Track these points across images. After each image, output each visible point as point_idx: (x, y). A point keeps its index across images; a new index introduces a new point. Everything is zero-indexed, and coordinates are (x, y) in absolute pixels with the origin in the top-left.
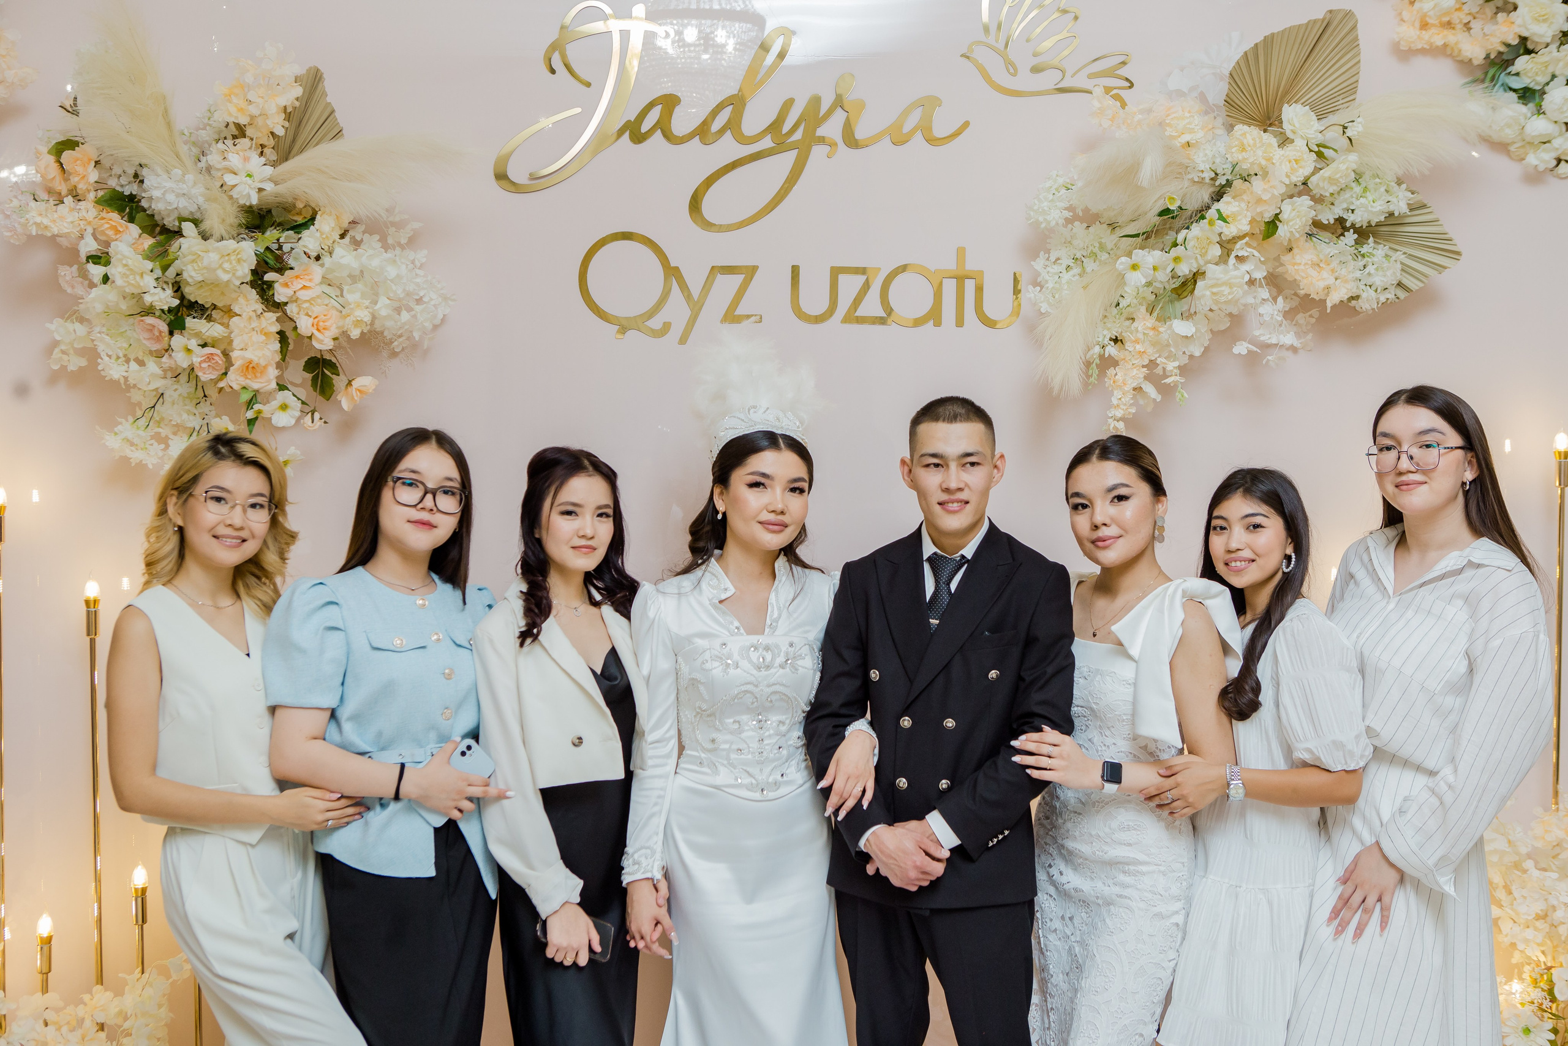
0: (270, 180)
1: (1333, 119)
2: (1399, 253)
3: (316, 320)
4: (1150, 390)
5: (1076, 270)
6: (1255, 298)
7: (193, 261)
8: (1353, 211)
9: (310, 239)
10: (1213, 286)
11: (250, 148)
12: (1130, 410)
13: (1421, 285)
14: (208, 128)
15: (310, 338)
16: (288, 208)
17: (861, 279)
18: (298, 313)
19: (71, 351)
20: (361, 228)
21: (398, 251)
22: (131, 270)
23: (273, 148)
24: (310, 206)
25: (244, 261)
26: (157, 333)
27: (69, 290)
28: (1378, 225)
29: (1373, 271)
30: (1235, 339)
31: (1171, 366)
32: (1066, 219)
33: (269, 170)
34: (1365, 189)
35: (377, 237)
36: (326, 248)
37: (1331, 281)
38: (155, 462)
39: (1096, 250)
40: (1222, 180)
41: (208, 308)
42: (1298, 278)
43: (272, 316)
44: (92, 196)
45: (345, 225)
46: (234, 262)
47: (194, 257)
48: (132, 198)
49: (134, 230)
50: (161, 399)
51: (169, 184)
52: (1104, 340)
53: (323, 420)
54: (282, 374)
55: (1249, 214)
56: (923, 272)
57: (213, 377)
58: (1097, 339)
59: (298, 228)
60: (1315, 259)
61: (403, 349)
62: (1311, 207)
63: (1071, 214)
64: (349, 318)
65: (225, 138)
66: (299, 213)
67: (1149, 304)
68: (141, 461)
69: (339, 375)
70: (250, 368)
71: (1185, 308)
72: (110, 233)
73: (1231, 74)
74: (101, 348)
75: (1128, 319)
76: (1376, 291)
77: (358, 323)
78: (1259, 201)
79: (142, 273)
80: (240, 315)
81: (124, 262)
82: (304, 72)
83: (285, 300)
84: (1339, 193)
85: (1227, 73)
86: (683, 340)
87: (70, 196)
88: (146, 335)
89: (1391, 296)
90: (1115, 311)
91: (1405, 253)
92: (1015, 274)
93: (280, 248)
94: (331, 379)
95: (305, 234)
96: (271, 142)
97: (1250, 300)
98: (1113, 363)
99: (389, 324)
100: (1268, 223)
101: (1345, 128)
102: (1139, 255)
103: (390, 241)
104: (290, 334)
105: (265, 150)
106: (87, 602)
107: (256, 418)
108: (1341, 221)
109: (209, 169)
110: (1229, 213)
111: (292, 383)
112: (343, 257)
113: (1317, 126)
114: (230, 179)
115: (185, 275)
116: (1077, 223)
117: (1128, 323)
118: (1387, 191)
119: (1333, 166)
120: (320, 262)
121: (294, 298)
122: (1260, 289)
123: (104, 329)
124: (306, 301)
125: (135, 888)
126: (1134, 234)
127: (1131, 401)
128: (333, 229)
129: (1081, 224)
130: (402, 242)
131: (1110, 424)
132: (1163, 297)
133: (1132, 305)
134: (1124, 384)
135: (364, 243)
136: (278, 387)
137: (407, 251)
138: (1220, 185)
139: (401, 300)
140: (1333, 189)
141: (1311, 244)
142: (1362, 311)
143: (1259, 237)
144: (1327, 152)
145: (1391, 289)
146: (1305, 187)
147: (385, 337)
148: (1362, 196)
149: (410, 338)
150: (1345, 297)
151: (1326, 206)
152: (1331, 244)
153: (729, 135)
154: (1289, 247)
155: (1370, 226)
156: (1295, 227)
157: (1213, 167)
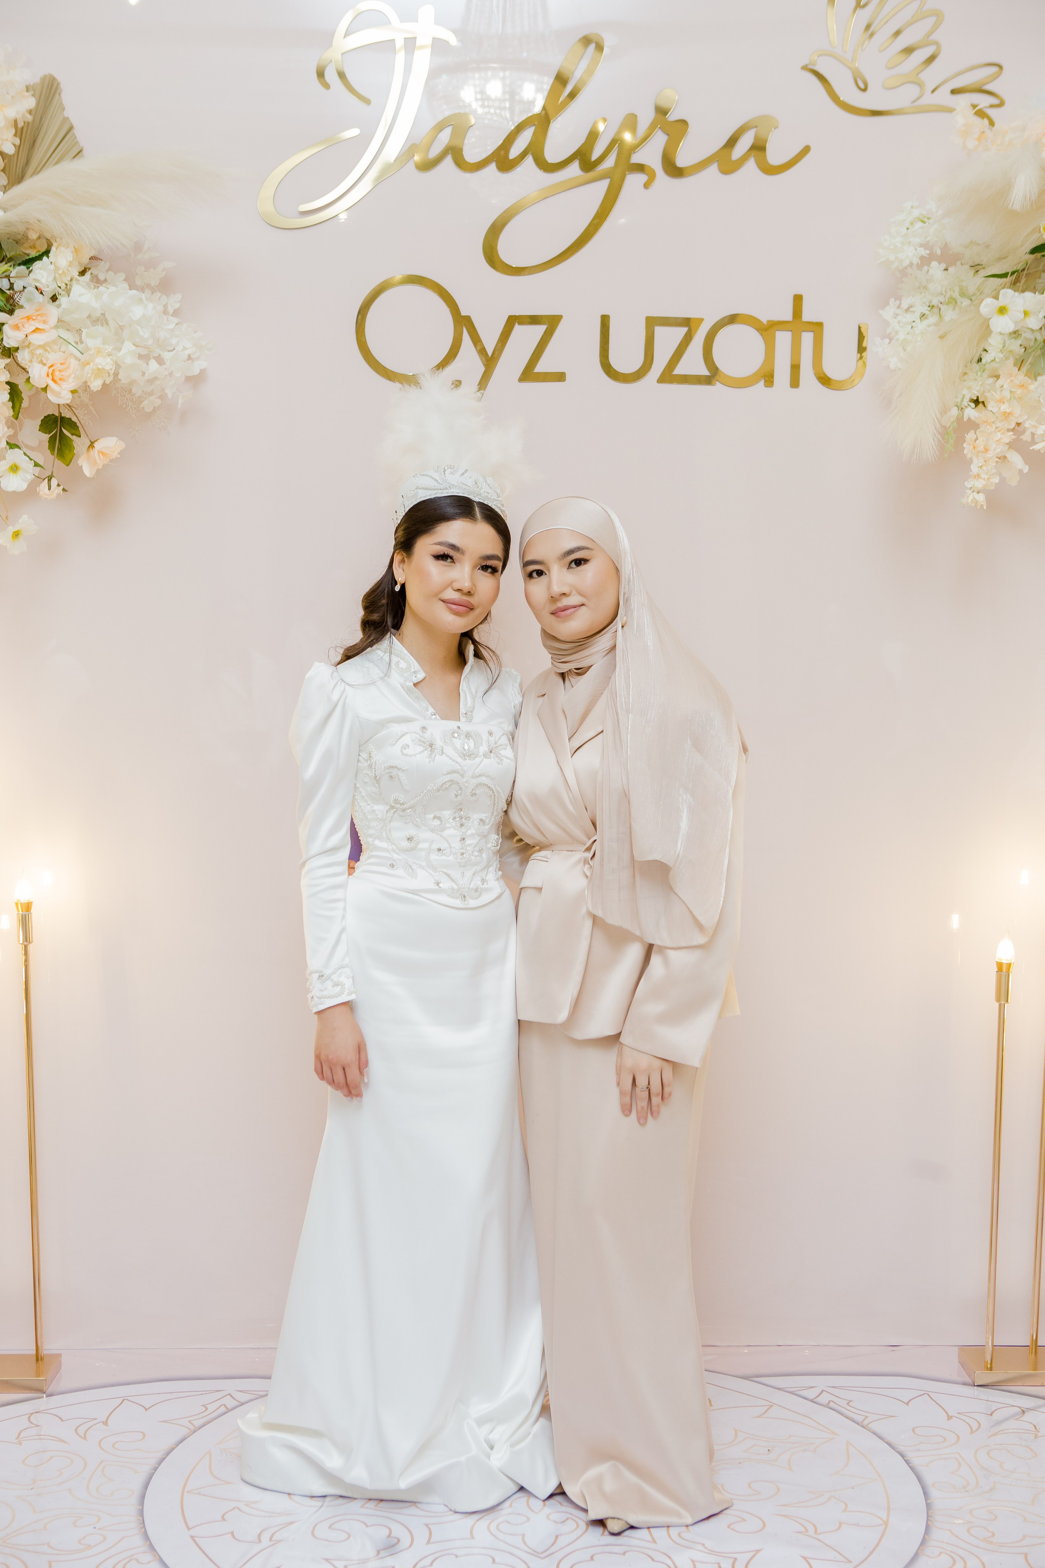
3: (51, 369)
4: (1017, 460)
5: (932, 319)
9: (43, 273)
12: (992, 480)
15: (45, 389)
16: (19, 238)
17: (683, 330)
18: (31, 361)
20: (104, 265)
21: (147, 292)
23: (3, 170)
24: (44, 237)
31: (1041, 430)
32: (922, 258)
35: (123, 277)
36: (63, 286)
39: (956, 295)
45: (85, 260)
52: (962, 400)
53: (61, 487)
54: (15, 434)
56: (754, 323)
58: (955, 400)
59: (28, 262)
61: (154, 410)
63: (928, 252)
64: (87, 368)
66: (33, 247)
67: (1017, 359)
69: (80, 436)
75: (991, 376)
77: (99, 372)
82: (37, 80)
83: (15, 345)
90: (976, 367)
92: (860, 328)
93: (11, 287)
94: (71, 440)
95: (37, 265)
96: (1, 163)
98: (973, 425)
99: (134, 377)
102: (1008, 296)
103: (139, 282)
104: (22, 387)
111: (27, 446)
112: (81, 295)
116: (934, 264)
117: (991, 380)
120: (57, 302)
121: (26, 343)
124: (40, 347)
126: (1003, 272)
127: (994, 471)
128: (71, 264)
129: (939, 264)
130: (153, 285)
131: (968, 496)
132: (1034, 351)
133: (997, 360)
134: (986, 450)
135: (105, 280)
136: (8, 447)
137: (158, 294)
139: (149, 347)
147: (134, 394)
149: (163, 396)
153: (529, 163)
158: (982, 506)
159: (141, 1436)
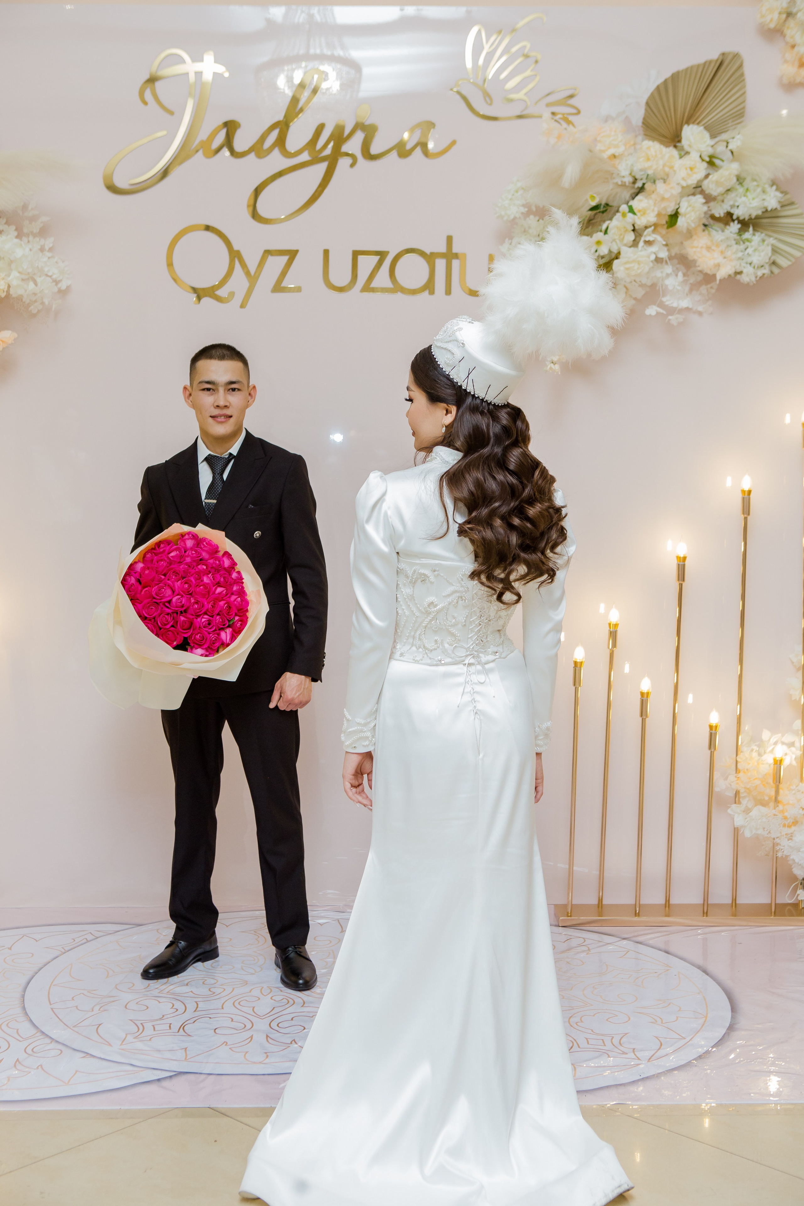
1: (724, 136)
2: (771, 239)
6: (662, 272)
8: (738, 206)
10: (626, 263)
13: (789, 263)
17: (377, 258)
20: (3, 220)
21: (31, 238)
28: (757, 217)
29: (750, 253)
30: (647, 306)
32: (522, 213)
34: (747, 190)
35: (13, 228)
37: (719, 259)
40: (639, 184)
42: (696, 258)
55: (656, 210)
56: (422, 253)
60: (709, 243)
61: (39, 311)
62: (703, 204)
63: (526, 209)
73: (647, 104)
76: (754, 267)
78: (663, 199)
84: (728, 194)
85: (644, 101)
86: (243, 305)
89: (766, 271)
91: (776, 238)
92: (490, 254)
97: (659, 274)
99: (20, 292)
100: (671, 216)
101: (728, 143)
103: (25, 230)
108: (730, 215)
110: (640, 208)
113: (710, 141)
116: (532, 217)
118: (764, 191)
119: (720, 172)
122: (666, 266)
129: (535, 217)
130: (35, 232)
131: (547, 366)
135: (3, 230)
137: (37, 239)
138: (638, 187)
139: (28, 274)
140: (721, 190)
141: (706, 232)
142: (746, 283)
143: (666, 226)
144: (717, 162)
145: (767, 266)
146: (698, 189)
147: (25, 302)
148: (745, 196)
149: (43, 303)
150: (731, 272)
151: (717, 203)
152: (720, 232)
153: (276, 152)
154: (689, 234)
155: (750, 219)
156: (692, 219)
157: (633, 174)
158: (558, 372)
159: (31, 955)
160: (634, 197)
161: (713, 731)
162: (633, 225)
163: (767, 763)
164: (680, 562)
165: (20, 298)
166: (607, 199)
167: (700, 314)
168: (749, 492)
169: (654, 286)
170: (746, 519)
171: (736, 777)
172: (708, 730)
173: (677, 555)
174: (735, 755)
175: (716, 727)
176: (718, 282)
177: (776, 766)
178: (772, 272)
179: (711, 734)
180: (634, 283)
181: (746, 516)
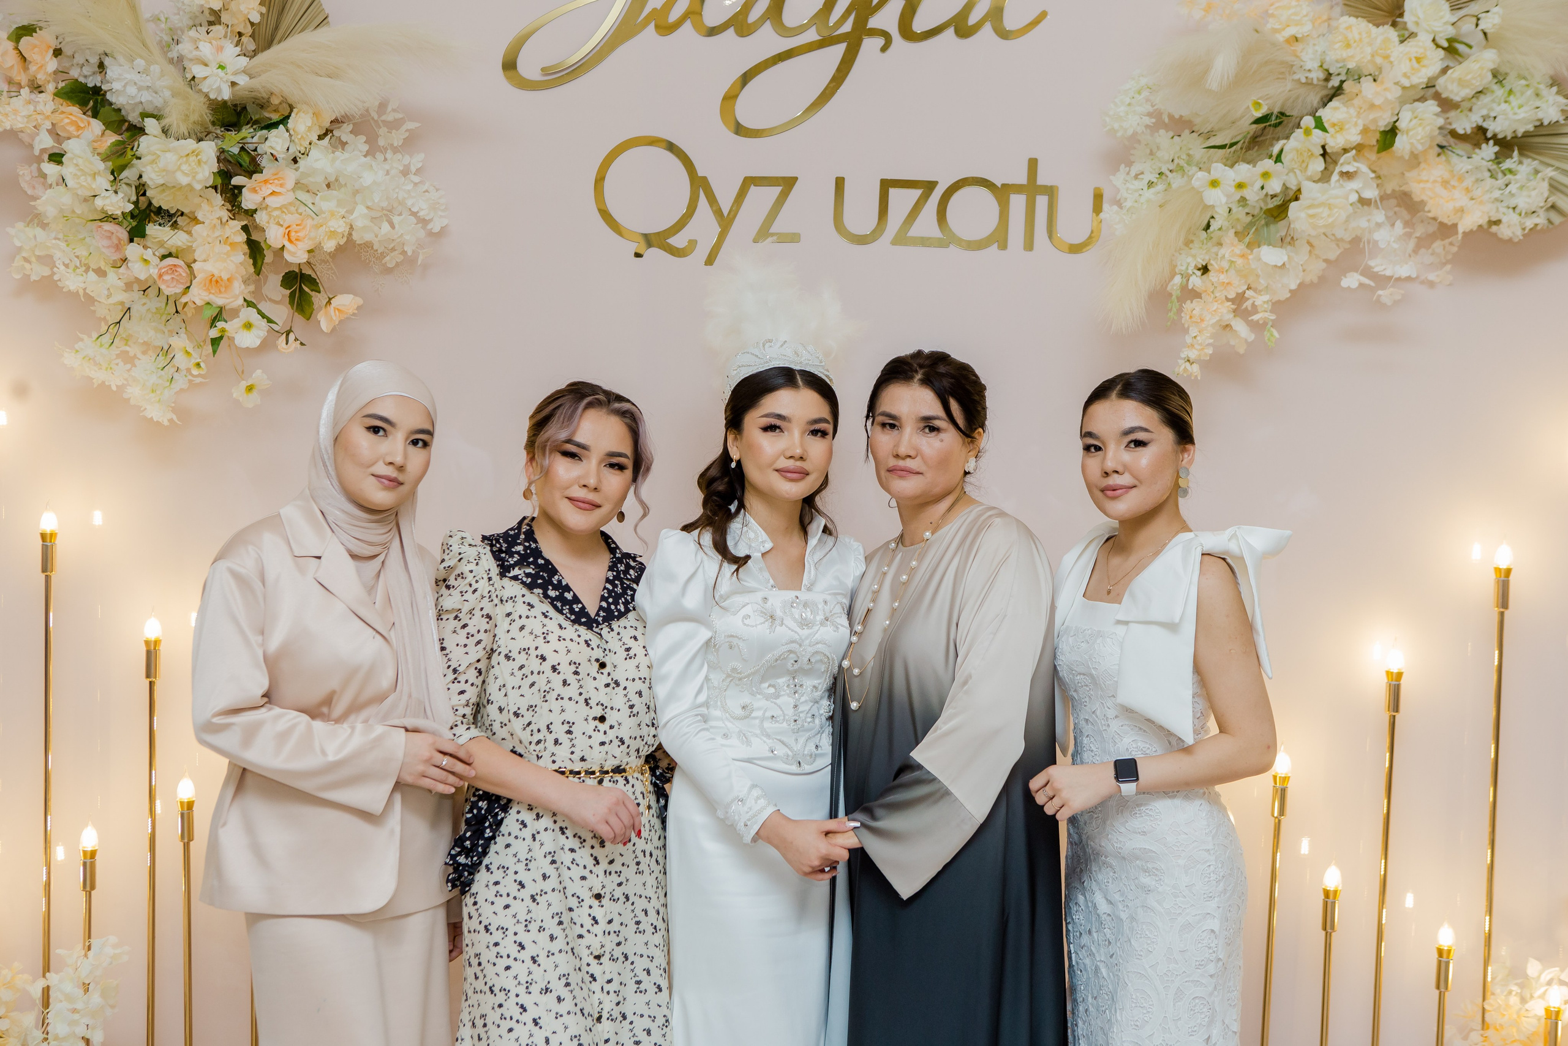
0: (244, 72)
1: (1473, 8)
2: (1550, 169)
3: (288, 231)
4: (1240, 327)
5: (1160, 187)
6: (1369, 221)
7: (153, 162)
8: (1495, 118)
9: (277, 139)
10: (1310, 207)
11: (225, 37)
12: (1205, 350)
14: (181, 13)
15: (282, 249)
16: (262, 105)
17: (919, 193)
18: (268, 222)
19: (33, 259)
20: (347, 127)
21: (389, 155)
22: (82, 170)
23: (252, 36)
24: (285, 102)
25: (205, 163)
26: (116, 242)
27: (30, 192)
28: (1527, 135)
29: (1514, 191)
30: (1344, 272)
31: (1261, 300)
32: (1147, 126)
33: (244, 61)
34: (1511, 92)
35: (363, 138)
36: (302, 150)
37: (1462, 201)
38: (119, 383)
39: (1182, 163)
40: (1335, 82)
41: (174, 214)
42: (1424, 198)
43: (237, 225)
44: (51, 88)
45: (327, 125)
46: (193, 164)
47: (152, 158)
48: (97, 91)
49: (97, 126)
50: (127, 314)
51: (128, 76)
52: (1187, 269)
53: (299, 342)
54: (258, 290)
55: (1361, 123)
56: (989, 186)
57: (179, 289)
58: (1180, 268)
59: (272, 126)
60: (1447, 175)
61: (397, 264)
62: (1437, 115)
63: (1154, 120)
64: (321, 229)
65: (201, 26)
66: (276, 111)
67: (1241, 227)
68: (103, 382)
70: (214, 282)
71: (1283, 234)
72: (72, 129)
74: (57, 254)
75: (1216, 245)
76: (1520, 215)
77: (332, 234)
78: (1372, 106)
79: (95, 174)
80: (204, 223)
81: (75, 162)
83: (252, 207)
84: (1478, 98)
86: (710, 261)
87: (27, 88)
88: (106, 242)
89: (1540, 220)
90: (1202, 234)
91: (1558, 168)
92: (1096, 188)
93: (255, 150)
94: (310, 296)
95: (274, 132)
96: (249, 30)
97: (1363, 223)
98: (1195, 295)
99: (368, 237)
100: (1385, 133)
101: (1478, 19)
102: (1219, 170)
103: (381, 142)
104: (263, 244)
105: (243, 39)
106: (43, 536)
107: (221, 338)
108: (1481, 130)
109: (180, 59)
110: (1335, 120)
111: (271, 300)
112: (316, 160)
113: (1449, 17)
114: (198, 71)
115: (145, 179)
116: (1162, 132)
117: (1215, 249)
118: (1537, 95)
119: (1465, 64)
120: (297, 165)
121: (264, 206)
122: (1375, 211)
123: (61, 236)
124: (276, 209)
125: (84, 851)
126: (1224, 143)
127: (1211, 341)
128: (310, 129)
129: (1167, 132)
130: (395, 145)
131: (1181, 366)
132: (1258, 220)
133: (1224, 228)
134: (1202, 320)
135: (346, 143)
136: (245, 304)
137: (399, 156)
138: (1333, 87)
139: (383, 209)
140: (1467, 92)
141: (1443, 158)
142: (1507, 238)
143: (1376, 148)
144: (1461, 48)
145: (1542, 212)
146: (1430, 90)
147: (377, 250)
148: (1506, 102)
149: (404, 253)
150: (1483, 221)
151: (1461, 112)
152: (1465, 158)
153: (768, 26)
154: (1415, 160)
155: (1516, 137)
156: (1419, 137)
157: (1325, 66)
158: (1196, 376)
160: (1326, 102)
161: (1443, 957)
162: (1323, 147)
163: (1536, 1016)
164: (1392, 681)
165: (368, 245)
166: (1283, 105)
167: (1431, 284)
168: (1508, 572)
169: (1356, 241)
170: (1502, 614)
171: (1482, 1035)
172: (1436, 955)
173: (1387, 670)
174: (1481, 999)
175: (1449, 951)
176: (1460, 236)
177: (1549, 1021)
178: (1550, 221)
179: (1440, 962)
180: (1323, 237)
181: (1502, 610)
